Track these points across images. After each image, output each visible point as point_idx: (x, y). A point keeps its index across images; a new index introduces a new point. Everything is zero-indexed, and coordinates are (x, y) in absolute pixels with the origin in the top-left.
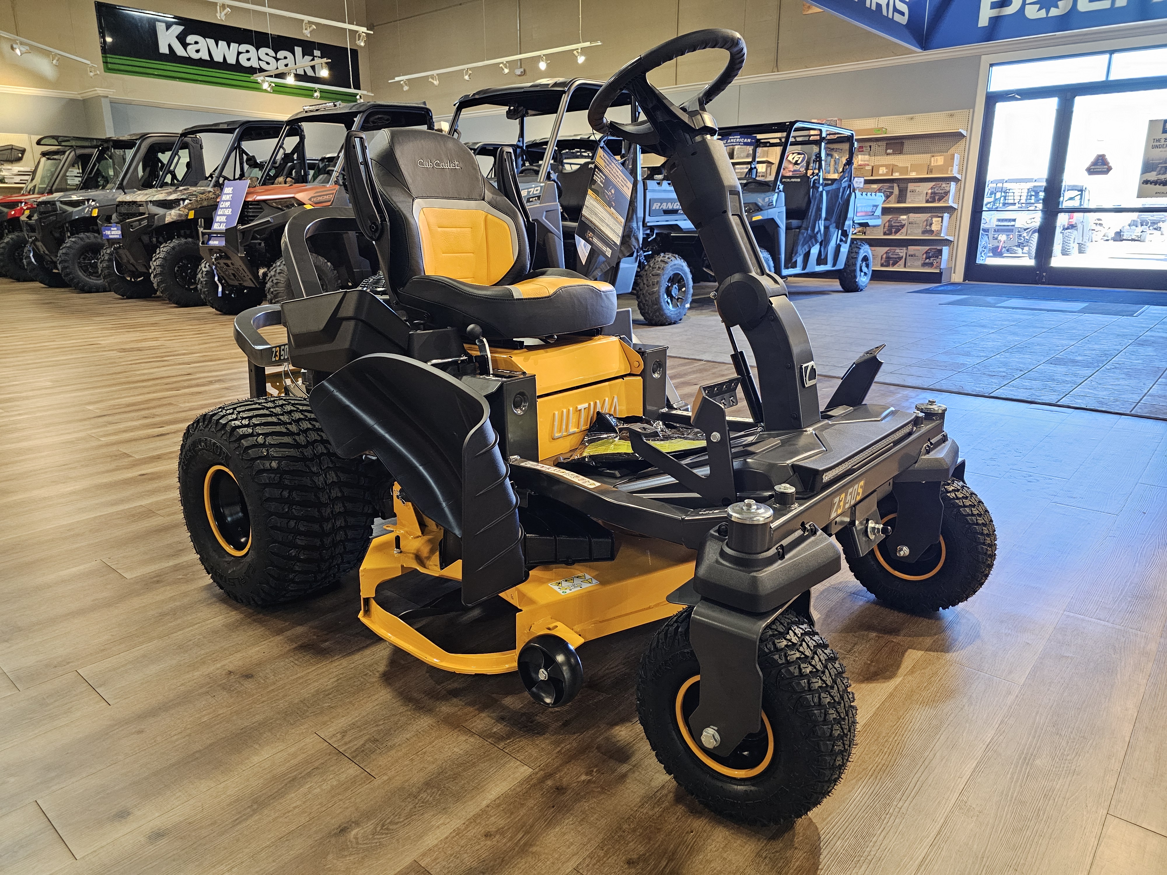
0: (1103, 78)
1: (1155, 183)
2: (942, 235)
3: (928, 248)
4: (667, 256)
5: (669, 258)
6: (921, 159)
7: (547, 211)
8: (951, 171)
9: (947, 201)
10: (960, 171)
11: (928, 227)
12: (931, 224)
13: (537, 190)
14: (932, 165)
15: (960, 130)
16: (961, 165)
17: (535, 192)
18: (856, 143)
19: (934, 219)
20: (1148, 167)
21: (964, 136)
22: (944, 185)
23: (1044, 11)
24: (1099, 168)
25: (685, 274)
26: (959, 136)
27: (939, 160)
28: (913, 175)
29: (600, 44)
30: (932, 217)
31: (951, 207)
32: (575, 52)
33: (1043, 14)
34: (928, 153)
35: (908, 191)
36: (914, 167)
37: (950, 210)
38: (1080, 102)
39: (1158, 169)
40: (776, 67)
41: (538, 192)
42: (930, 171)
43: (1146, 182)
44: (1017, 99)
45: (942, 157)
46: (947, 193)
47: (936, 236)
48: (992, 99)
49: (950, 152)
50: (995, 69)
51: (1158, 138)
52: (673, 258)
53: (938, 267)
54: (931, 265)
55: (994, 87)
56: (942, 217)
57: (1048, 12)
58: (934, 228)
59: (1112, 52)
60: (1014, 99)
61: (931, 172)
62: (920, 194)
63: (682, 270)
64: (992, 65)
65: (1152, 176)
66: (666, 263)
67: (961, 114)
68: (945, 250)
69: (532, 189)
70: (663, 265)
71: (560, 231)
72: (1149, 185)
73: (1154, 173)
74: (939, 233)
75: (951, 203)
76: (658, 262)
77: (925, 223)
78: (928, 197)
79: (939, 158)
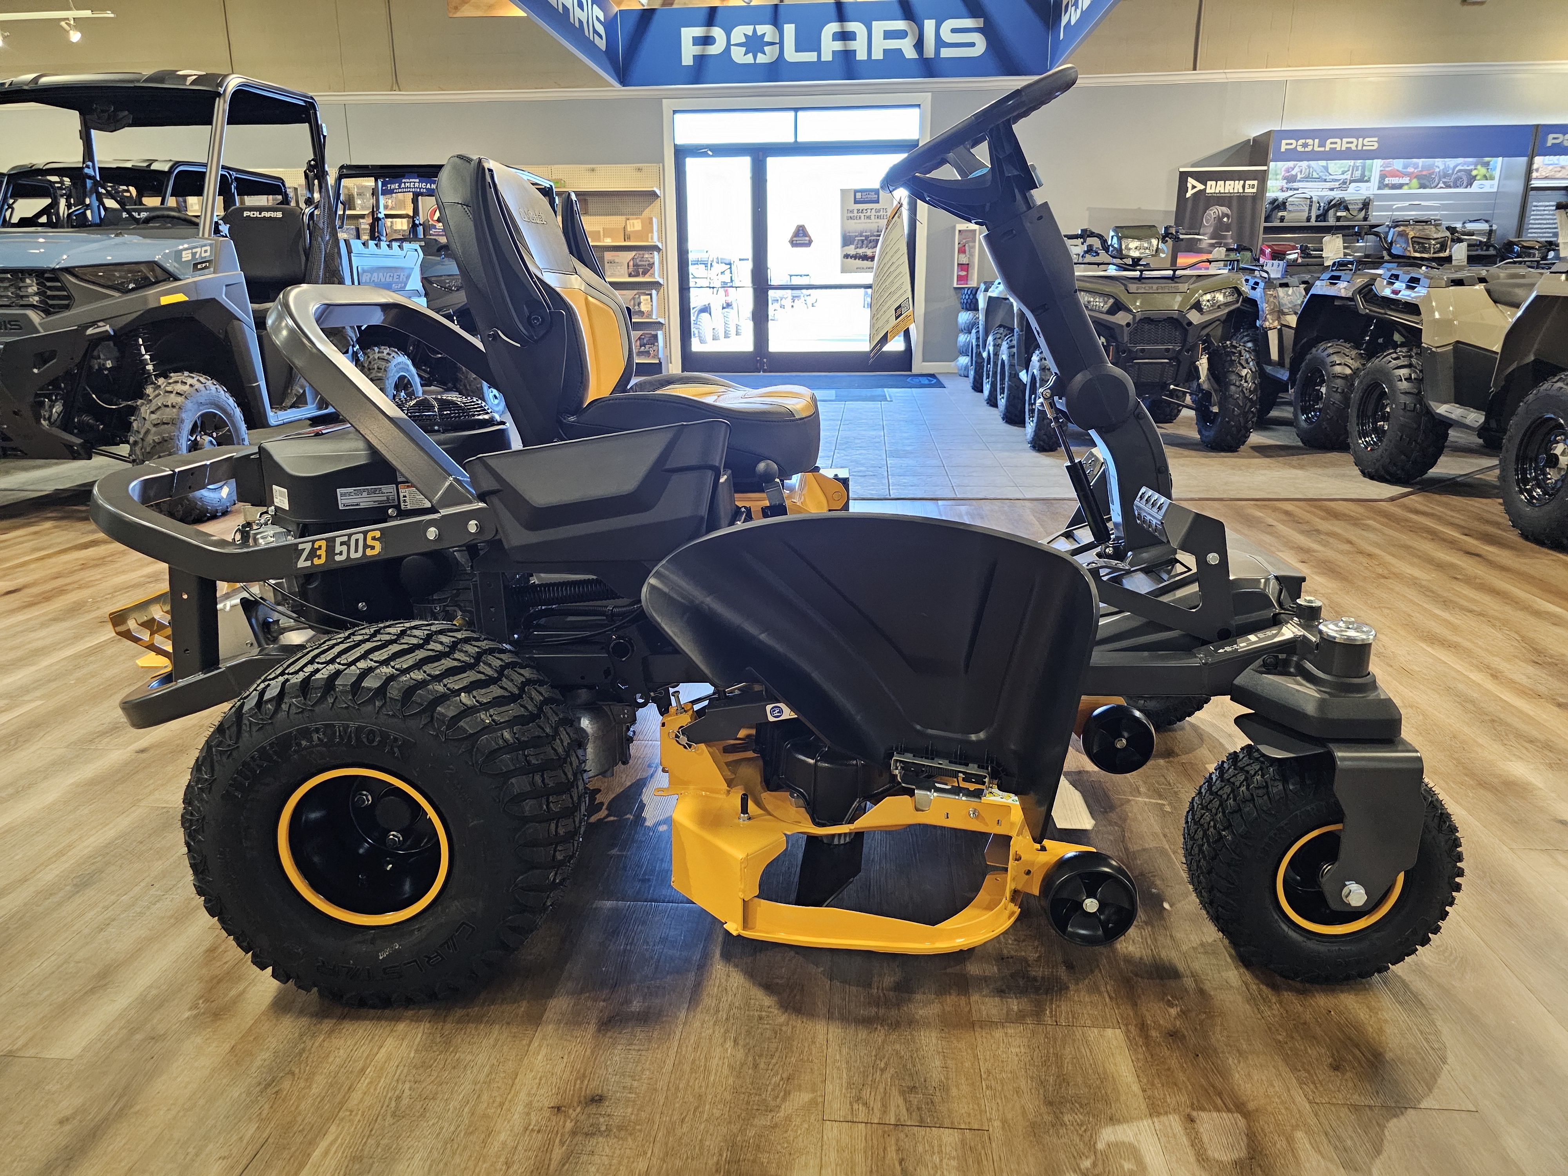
0: (792, 140)
1: (855, 257)
2: (654, 317)
3: (641, 333)
4: (386, 352)
5: (389, 354)
6: (616, 221)
7: (227, 286)
8: (652, 238)
9: (653, 275)
10: (660, 239)
11: (636, 307)
12: (639, 304)
13: (206, 251)
14: (629, 229)
15: (655, 189)
16: (660, 231)
17: (203, 255)
18: (557, 198)
19: (643, 298)
20: (847, 240)
21: (658, 196)
22: (646, 256)
23: (750, 55)
24: (800, 240)
25: (412, 376)
26: (653, 195)
27: (635, 225)
28: (608, 242)
29: (112, 15)
30: (640, 294)
31: (658, 283)
32: (63, 24)
33: (749, 59)
34: (622, 215)
35: (606, 262)
36: (608, 233)
37: (656, 285)
38: (773, 163)
39: (856, 242)
40: (396, 84)
41: (208, 254)
42: (627, 237)
43: (846, 256)
44: (709, 156)
45: (639, 221)
46: (652, 265)
47: (647, 317)
48: (681, 153)
49: (646, 213)
50: (677, 116)
51: (851, 209)
52: (394, 354)
53: (656, 356)
54: (647, 354)
55: (681, 139)
56: (651, 295)
57: (755, 58)
58: (643, 308)
59: (796, 110)
60: (705, 155)
61: (629, 238)
62: (620, 264)
63: (408, 371)
64: (675, 112)
65: (851, 250)
66: (388, 361)
67: (651, 168)
68: (660, 334)
69: (198, 250)
70: (383, 364)
71: (249, 317)
72: (849, 259)
73: (852, 247)
74: (650, 315)
75: (657, 278)
76: (375, 360)
77: (632, 302)
78: (630, 270)
79: (635, 221)
